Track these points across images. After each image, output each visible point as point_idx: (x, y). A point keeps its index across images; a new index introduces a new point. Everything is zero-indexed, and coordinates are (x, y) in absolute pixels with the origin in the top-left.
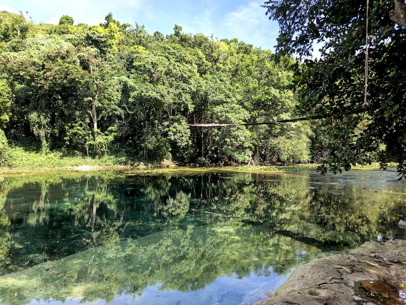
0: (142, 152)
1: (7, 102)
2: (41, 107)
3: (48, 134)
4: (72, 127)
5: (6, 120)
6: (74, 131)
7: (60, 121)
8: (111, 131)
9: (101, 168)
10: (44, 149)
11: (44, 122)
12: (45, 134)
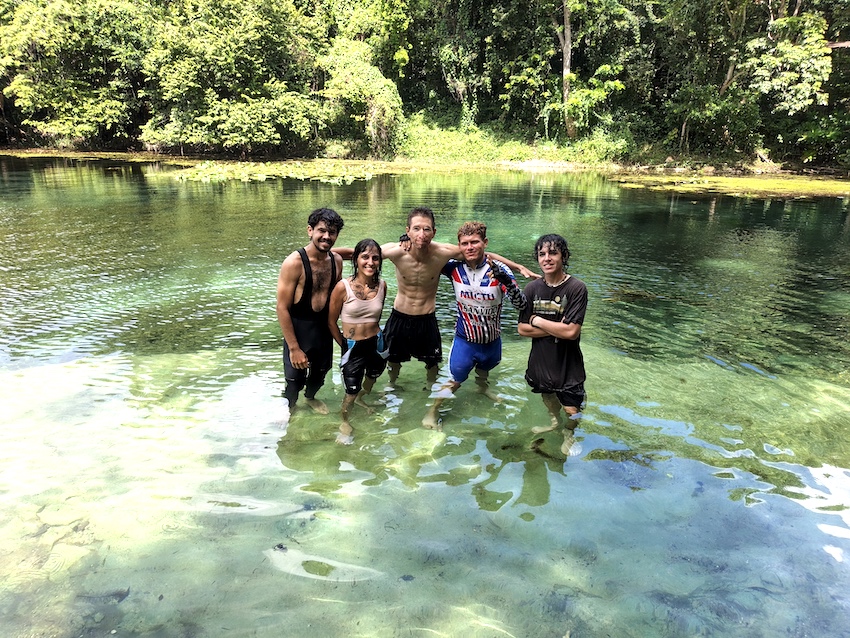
0: (675, 131)
1: (402, 22)
2: (461, 29)
3: (473, 87)
4: (518, 70)
5: (404, 61)
6: (520, 79)
7: (493, 56)
8: (604, 78)
9: (570, 167)
10: (463, 122)
11: (466, 61)
12: (468, 89)
